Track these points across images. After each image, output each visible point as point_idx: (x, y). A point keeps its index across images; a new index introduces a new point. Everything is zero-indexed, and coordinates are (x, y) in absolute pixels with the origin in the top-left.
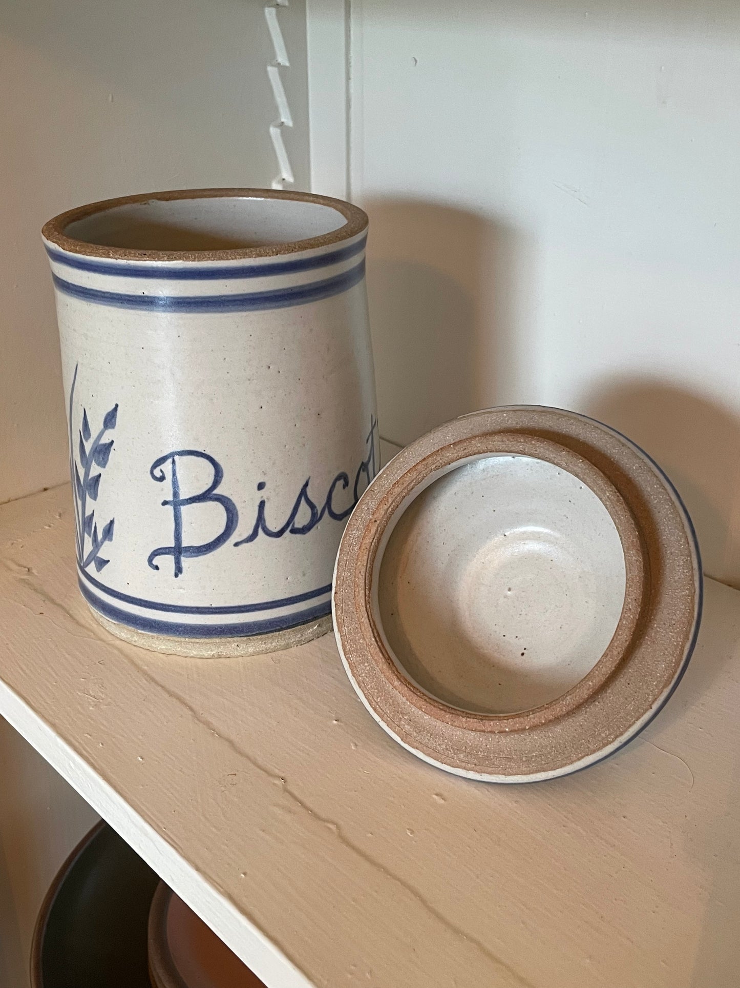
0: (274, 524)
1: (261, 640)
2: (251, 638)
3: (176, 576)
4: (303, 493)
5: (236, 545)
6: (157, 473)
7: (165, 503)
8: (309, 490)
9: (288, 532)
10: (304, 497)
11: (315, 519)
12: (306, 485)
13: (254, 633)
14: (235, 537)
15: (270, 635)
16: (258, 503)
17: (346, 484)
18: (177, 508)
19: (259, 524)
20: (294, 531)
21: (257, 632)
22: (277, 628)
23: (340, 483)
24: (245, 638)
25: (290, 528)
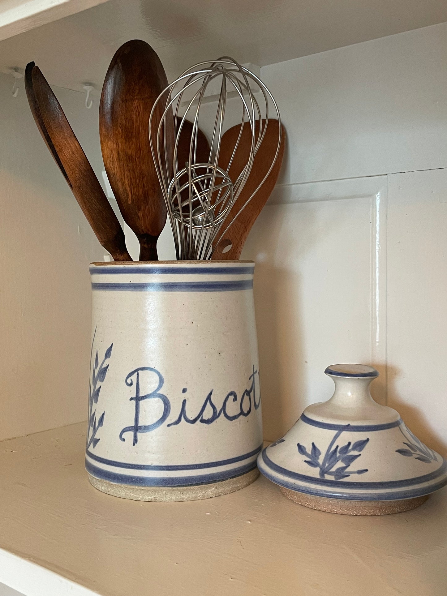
0: (191, 415)
1: (180, 491)
2: (174, 488)
3: (134, 445)
4: (209, 398)
5: (169, 425)
6: (129, 381)
7: (131, 399)
8: (212, 397)
9: (198, 421)
10: (209, 401)
11: (215, 416)
12: (211, 394)
13: (176, 485)
14: (168, 421)
15: (185, 488)
16: (182, 401)
17: (235, 399)
18: (138, 402)
19: (182, 414)
20: (203, 421)
21: (178, 485)
22: (190, 484)
23: (231, 398)
24: (170, 488)
25: (200, 419)
